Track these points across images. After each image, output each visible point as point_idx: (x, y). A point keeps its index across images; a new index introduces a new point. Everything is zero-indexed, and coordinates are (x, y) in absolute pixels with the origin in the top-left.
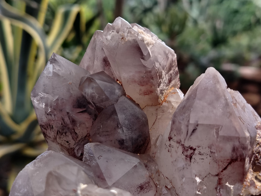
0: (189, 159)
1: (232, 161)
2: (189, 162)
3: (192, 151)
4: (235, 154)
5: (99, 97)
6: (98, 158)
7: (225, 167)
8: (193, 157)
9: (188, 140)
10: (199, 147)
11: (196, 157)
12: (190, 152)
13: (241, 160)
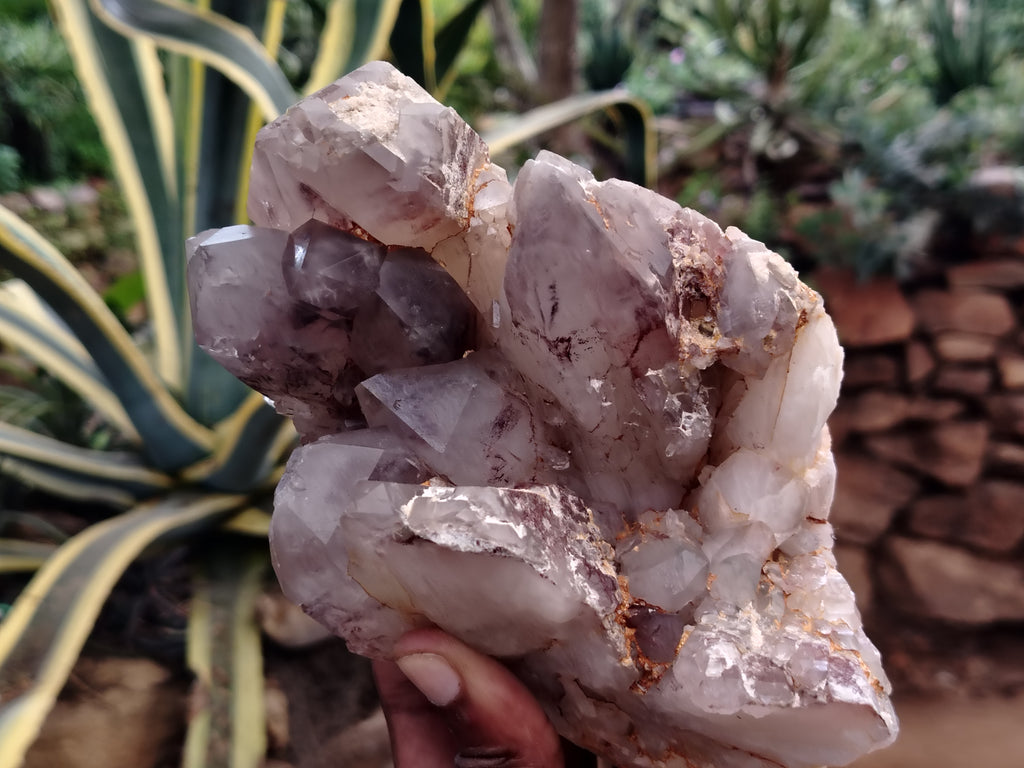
0: (565, 358)
1: (643, 334)
2: (567, 364)
3: (566, 344)
4: (642, 320)
5: (339, 293)
6: (395, 407)
7: (633, 348)
8: (572, 351)
9: (550, 329)
10: (574, 333)
11: (577, 349)
12: (562, 347)
13: (658, 327)
